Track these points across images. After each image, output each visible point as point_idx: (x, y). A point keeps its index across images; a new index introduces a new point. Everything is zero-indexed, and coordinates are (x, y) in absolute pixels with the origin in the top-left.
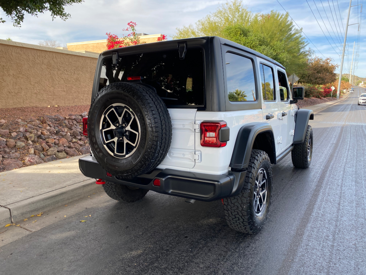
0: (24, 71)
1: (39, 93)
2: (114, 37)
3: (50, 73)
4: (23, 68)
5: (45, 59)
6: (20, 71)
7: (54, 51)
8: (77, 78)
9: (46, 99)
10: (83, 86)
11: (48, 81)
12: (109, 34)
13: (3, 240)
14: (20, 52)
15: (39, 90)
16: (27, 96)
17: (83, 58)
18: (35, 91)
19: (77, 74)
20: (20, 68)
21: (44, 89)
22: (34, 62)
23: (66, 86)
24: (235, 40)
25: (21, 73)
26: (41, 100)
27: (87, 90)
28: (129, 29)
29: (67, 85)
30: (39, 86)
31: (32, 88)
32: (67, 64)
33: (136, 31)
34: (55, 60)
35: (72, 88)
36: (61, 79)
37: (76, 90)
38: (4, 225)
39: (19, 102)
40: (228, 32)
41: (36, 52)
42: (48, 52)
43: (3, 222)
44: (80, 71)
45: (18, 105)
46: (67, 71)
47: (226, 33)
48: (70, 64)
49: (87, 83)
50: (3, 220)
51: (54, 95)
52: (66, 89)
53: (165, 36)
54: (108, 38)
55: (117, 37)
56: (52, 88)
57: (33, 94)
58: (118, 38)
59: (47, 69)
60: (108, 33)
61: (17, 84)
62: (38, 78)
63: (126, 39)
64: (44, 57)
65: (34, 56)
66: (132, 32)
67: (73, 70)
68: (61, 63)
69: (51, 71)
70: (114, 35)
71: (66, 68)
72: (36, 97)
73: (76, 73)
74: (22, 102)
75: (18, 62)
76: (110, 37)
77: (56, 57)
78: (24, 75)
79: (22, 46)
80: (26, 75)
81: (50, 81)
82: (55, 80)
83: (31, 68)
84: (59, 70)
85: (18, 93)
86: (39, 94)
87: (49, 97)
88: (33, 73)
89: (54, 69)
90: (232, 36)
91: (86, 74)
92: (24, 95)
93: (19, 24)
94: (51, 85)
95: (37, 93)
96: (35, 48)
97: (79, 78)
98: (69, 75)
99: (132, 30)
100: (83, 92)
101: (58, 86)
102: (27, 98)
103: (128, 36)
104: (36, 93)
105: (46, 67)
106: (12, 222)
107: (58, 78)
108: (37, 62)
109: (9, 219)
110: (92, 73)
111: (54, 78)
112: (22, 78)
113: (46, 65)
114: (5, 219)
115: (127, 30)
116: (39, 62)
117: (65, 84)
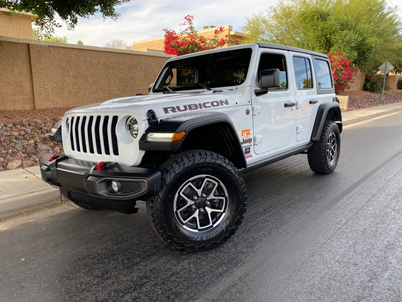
0: (82, 71)
1: (96, 92)
2: (172, 33)
3: (105, 73)
4: (81, 69)
5: (101, 59)
6: (79, 72)
7: (109, 51)
8: (132, 77)
9: (103, 98)
10: (138, 84)
11: (104, 80)
12: (167, 30)
13: (53, 212)
14: (78, 54)
15: (96, 89)
16: (85, 95)
17: (138, 57)
18: (93, 91)
19: (132, 72)
20: (79, 68)
21: (100, 88)
22: (91, 62)
23: (122, 85)
24: (311, 26)
25: (79, 73)
26: (98, 99)
27: (142, 88)
28: (186, 23)
29: (122, 83)
30: (96, 85)
31: (90, 88)
32: (122, 62)
33: (193, 24)
34: (110, 59)
35: (127, 86)
36: (117, 78)
37: (131, 89)
38: (55, 202)
39: (78, 101)
40: (303, 17)
41: (93, 53)
42: (104, 52)
43: (55, 200)
44: (134, 70)
45: (77, 104)
46: (122, 70)
47: (300, 19)
48: (125, 62)
49: (142, 82)
50: (55, 198)
51: (110, 94)
52: (122, 88)
53: (222, 28)
54: (165, 34)
55: (175, 32)
56: (108, 87)
57: (90, 94)
58: (176, 34)
59: (103, 69)
60: (165, 29)
61: (76, 84)
62: (95, 78)
63: (183, 33)
64: (100, 57)
65: (91, 57)
66: (189, 26)
67: (128, 69)
68: (116, 63)
69: (107, 71)
70: (171, 30)
71: (121, 67)
72: (93, 96)
73: (130, 71)
74: (81, 101)
75: (77, 63)
76: (168, 32)
77: (112, 56)
78: (82, 75)
79: (80, 48)
80: (84, 75)
81: (106, 80)
82: (111, 79)
83: (88, 68)
84: (114, 69)
85: (77, 92)
86: (96, 94)
87: (106, 95)
88: (90, 73)
89: (109, 69)
90: (307, 22)
91: (141, 72)
92: (82, 95)
93: (73, 27)
94: (107, 84)
95: (95, 92)
96: (91, 49)
97: (134, 77)
98: (124, 74)
99: (190, 24)
100: (138, 90)
101: (114, 85)
102: (85, 97)
103: (185, 30)
104: (93, 92)
105: (102, 66)
106: (62, 200)
107: (114, 77)
108: (94, 63)
109: (59, 198)
110: (146, 71)
111: (110, 77)
112: (80, 78)
113: (102, 65)
114: (57, 197)
115: (184, 24)
116: (95, 62)
117: (120, 83)
